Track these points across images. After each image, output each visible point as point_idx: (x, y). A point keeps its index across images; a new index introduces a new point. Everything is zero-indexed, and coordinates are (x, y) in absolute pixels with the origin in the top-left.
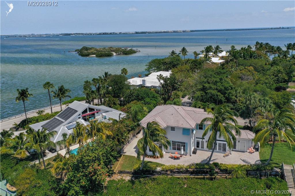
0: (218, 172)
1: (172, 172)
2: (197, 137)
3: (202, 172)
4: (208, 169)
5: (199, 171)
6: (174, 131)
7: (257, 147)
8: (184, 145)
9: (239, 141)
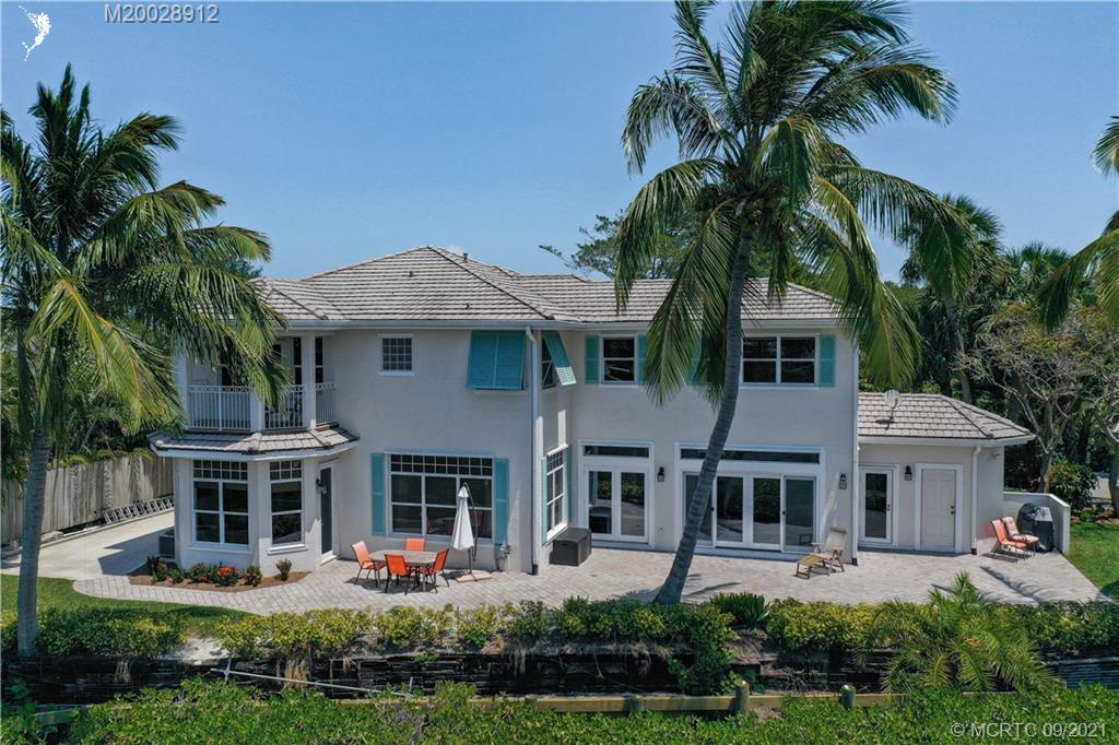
0: (763, 671)
1: (323, 675)
2: (596, 443)
3: (613, 670)
4: (665, 640)
5: (587, 659)
6: (409, 367)
7: (1049, 518)
8: (481, 478)
9: (908, 471)
